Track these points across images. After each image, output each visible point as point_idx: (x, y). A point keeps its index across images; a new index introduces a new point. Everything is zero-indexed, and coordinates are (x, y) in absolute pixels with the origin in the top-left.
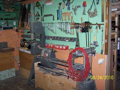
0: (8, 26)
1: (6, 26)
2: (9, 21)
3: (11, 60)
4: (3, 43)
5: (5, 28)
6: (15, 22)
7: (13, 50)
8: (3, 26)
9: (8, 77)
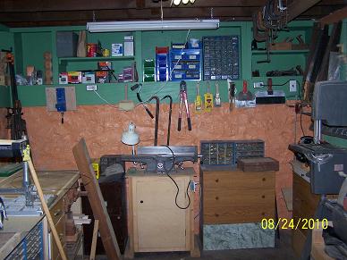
0: (270, 93)
1: (266, 94)
2: (275, 80)
3: (264, 197)
4: (251, 143)
5: (260, 101)
6: (293, 83)
7: (274, 166)
8: (258, 94)
9: (251, 246)
